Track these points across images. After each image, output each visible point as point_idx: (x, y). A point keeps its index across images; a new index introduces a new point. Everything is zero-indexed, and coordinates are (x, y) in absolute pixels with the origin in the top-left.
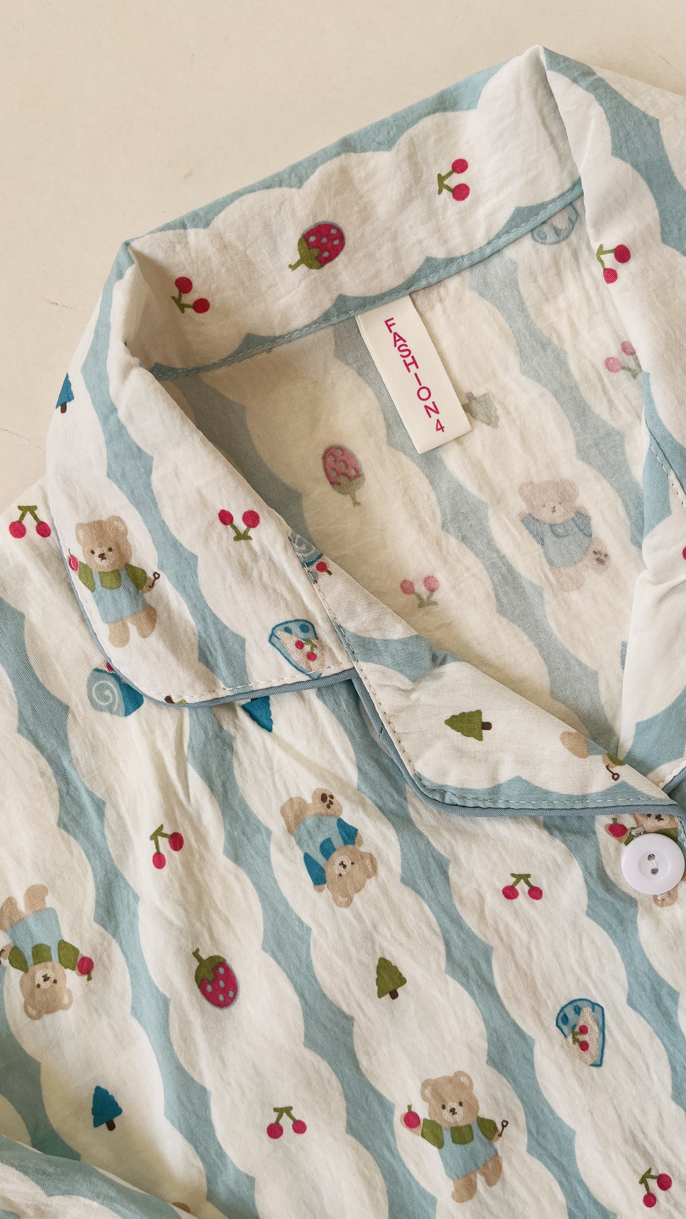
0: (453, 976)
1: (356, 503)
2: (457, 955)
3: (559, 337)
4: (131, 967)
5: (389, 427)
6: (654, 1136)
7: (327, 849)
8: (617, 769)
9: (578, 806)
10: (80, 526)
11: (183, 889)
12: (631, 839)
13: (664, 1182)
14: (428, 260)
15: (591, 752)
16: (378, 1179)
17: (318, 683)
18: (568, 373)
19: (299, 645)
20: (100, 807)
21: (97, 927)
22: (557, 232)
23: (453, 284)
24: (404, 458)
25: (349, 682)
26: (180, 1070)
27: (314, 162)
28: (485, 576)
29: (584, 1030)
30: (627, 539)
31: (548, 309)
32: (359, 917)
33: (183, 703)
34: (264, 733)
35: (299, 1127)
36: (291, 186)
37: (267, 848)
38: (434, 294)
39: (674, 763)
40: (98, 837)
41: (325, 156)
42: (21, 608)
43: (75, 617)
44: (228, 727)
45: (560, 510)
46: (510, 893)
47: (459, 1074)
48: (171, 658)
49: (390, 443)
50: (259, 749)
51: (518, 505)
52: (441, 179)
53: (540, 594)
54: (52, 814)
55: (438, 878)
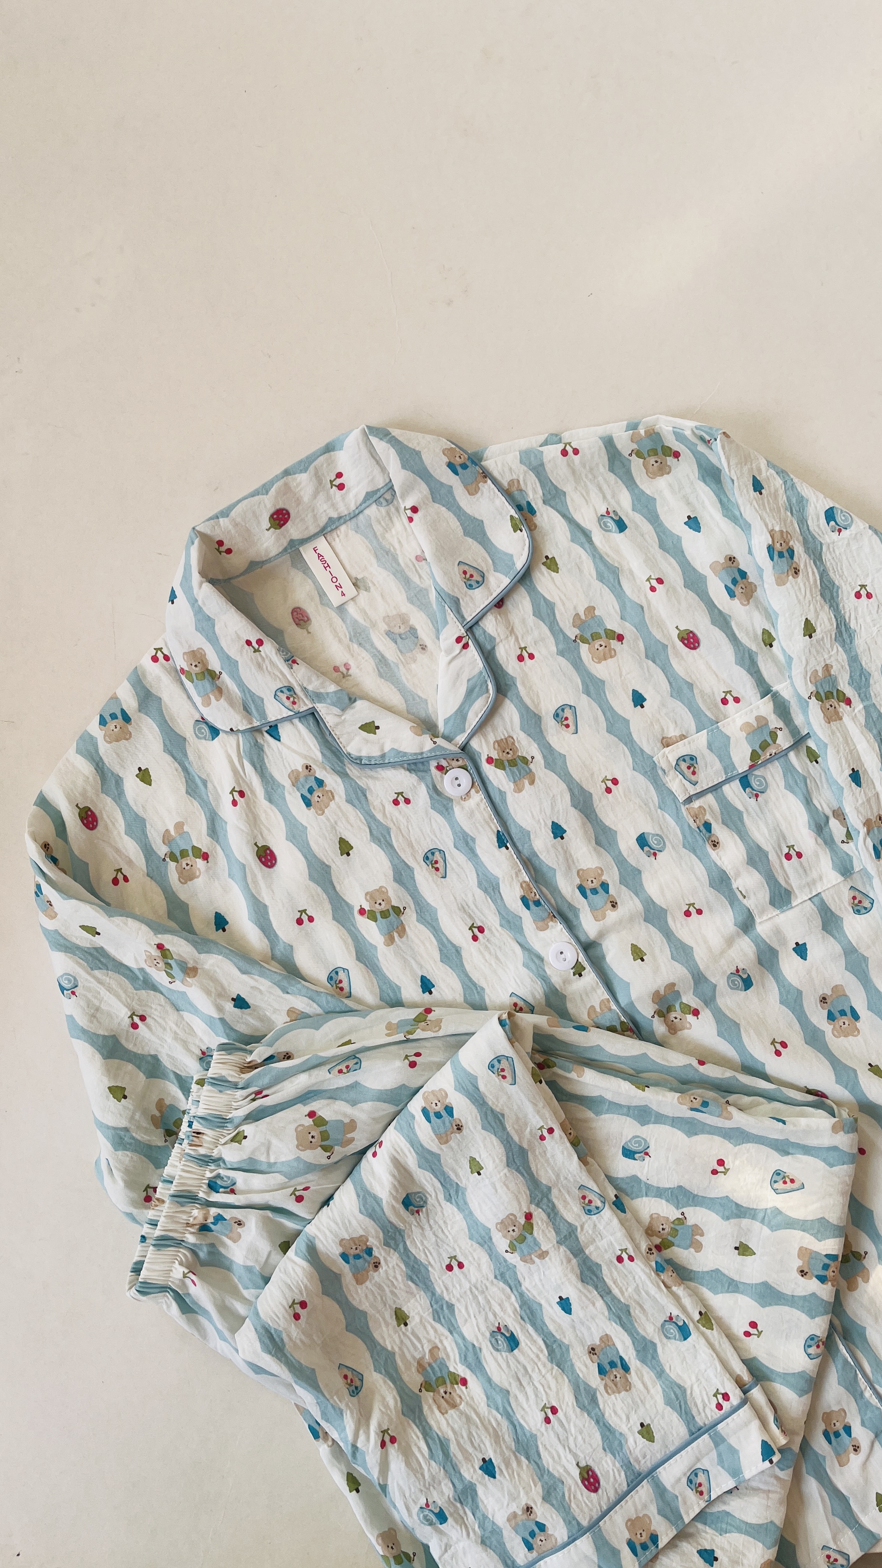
0: (374, 842)
1: (309, 633)
2: (375, 833)
3: (394, 548)
4: (227, 856)
5: (320, 596)
6: (472, 906)
7: (311, 791)
8: (435, 740)
9: (420, 757)
10: (184, 654)
11: (247, 815)
12: (447, 771)
13: (481, 930)
14: (330, 519)
15: (423, 733)
16: (350, 940)
17: (298, 715)
18: (399, 564)
19: (288, 698)
20: (205, 782)
21: (209, 838)
22: (387, 501)
23: (343, 528)
24: (329, 610)
25: (313, 714)
26: (253, 896)
27: (272, 483)
28: (372, 661)
29: (436, 862)
30: (434, 637)
31: (388, 536)
32: (328, 819)
33: (238, 730)
34: (277, 742)
35: (311, 919)
36: (263, 494)
37: (284, 794)
38: (334, 534)
39: (461, 735)
40: (205, 797)
41: (277, 478)
42: (159, 695)
43: (185, 697)
44: (260, 741)
45: (403, 627)
46: (396, 802)
47: (381, 887)
48: (231, 709)
49: (321, 604)
50: (276, 750)
51: (383, 627)
52: (331, 482)
53: (397, 666)
54: (183, 789)
55: (363, 798)
